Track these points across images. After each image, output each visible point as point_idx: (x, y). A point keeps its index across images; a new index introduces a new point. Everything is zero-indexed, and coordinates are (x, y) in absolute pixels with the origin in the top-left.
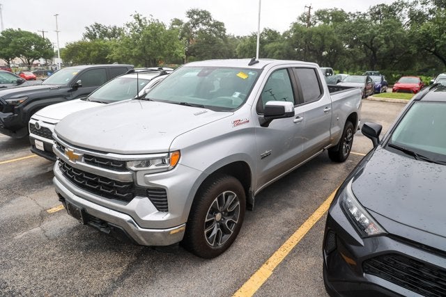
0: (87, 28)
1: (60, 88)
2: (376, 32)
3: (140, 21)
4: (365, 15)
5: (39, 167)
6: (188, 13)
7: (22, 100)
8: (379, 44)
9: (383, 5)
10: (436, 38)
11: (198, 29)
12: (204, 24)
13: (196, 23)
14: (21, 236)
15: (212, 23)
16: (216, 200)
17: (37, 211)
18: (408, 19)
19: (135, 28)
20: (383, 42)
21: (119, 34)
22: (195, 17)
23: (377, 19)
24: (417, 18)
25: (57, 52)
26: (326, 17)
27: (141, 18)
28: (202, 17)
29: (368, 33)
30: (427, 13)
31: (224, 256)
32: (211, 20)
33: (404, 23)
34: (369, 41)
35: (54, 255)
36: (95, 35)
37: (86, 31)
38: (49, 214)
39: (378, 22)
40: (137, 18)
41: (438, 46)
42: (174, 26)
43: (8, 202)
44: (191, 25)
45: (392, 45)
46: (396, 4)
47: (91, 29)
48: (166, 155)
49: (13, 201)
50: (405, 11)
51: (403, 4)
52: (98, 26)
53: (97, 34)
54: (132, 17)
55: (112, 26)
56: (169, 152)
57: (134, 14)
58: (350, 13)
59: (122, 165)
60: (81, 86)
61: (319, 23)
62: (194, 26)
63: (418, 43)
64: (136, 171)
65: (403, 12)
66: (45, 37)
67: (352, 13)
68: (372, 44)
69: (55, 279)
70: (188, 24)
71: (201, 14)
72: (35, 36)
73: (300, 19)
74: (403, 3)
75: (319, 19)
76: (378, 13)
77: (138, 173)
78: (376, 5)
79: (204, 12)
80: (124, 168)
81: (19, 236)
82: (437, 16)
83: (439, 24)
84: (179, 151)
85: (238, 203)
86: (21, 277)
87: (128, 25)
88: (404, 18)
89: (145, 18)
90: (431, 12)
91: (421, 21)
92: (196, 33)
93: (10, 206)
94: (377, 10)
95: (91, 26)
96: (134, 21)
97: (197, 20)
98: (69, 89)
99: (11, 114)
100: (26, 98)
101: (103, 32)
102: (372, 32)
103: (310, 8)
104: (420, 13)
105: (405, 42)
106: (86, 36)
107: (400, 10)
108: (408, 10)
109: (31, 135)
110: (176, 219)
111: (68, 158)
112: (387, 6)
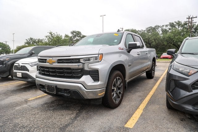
0: (27, 40)
1: (25, 54)
2: (150, 37)
3: (52, 35)
4: (144, 31)
5: (17, 86)
6: (71, 32)
7: (7, 59)
8: (152, 42)
9: (151, 27)
10: (173, 38)
11: (76, 39)
12: (78, 37)
13: (75, 36)
14: (18, 108)
15: (82, 36)
16: (115, 80)
17: (23, 100)
18: (161, 32)
19: (50, 38)
20: (153, 40)
21: (41, 42)
22: (75, 34)
23: (150, 32)
24: (165, 31)
25: (13, 50)
27: (52, 33)
28: (77, 34)
29: (147, 37)
30: (168, 30)
31: (119, 107)
32: (81, 35)
33: (160, 33)
34: (148, 41)
35: (38, 113)
36: (30, 43)
37: (26, 41)
38: (29, 101)
39: (150, 33)
40: (51, 33)
41: (175, 41)
42: (65, 38)
43: (7, 98)
44: (73, 37)
45: (157, 42)
46: (156, 26)
47: (28, 40)
48: (97, 55)
49: (9, 98)
50: (160, 29)
51: (159, 27)
52: (31, 39)
53: (31, 42)
54: (49, 33)
55: (38, 39)
56: (98, 54)
57: (49, 32)
59: (78, 61)
60: (34, 53)
62: (74, 38)
63: (167, 41)
64: (84, 63)
65: (159, 29)
66: (7, 44)
67: (139, 30)
68: (149, 42)
69: (43, 121)
70: (71, 37)
71: (77, 32)
72: (2, 43)
76: (150, 30)
77: (85, 64)
78: (148, 27)
79: (78, 32)
80: (79, 62)
81: (17, 108)
82: (172, 31)
83: (173, 33)
84: (102, 54)
85: (122, 84)
86: (25, 121)
87: (46, 37)
88: (160, 32)
89: (54, 33)
90: (170, 29)
91: (166, 33)
92: (75, 40)
93: (8, 99)
94: (149, 29)
95: (28, 39)
96: (49, 35)
97: (75, 35)
98: (28, 55)
99: (2, 65)
100: (10, 58)
101: (34, 41)
102: (148, 37)
103: (122, 29)
104: (166, 30)
105: (161, 40)
106: (26, 43)
107: (158, 29)
108: (161, 28)
109: (15, 71)
110: (102, 84)
111: (48, 64)
112: (152, 27)
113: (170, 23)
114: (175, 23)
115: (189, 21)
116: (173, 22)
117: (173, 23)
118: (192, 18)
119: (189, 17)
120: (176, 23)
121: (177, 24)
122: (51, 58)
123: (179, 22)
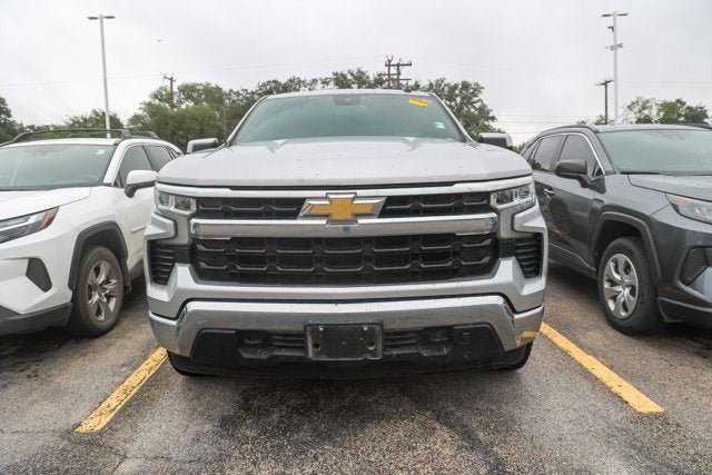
4: (253, 93)
9: (275, 81)
26: (195, 95)
46: (291, 81)
58: (231, 91)
61: (187, 105)
67: (235, 90)
73: (155, 96)
74: (300, 81)
75: (187, 98)
94: (268, 87)
103: (171, 79)
111: (324, 222)
112: (280, 83)
113: (336, 74)
114: (349, 77)
115: (389, 75)
116: (345, 72)
117: (344, 76)
118: (398, 65)
119: (390, 61)
120: (352, 74)
121: (355, 78)
122: (347, 195)
123: (362, 73)
